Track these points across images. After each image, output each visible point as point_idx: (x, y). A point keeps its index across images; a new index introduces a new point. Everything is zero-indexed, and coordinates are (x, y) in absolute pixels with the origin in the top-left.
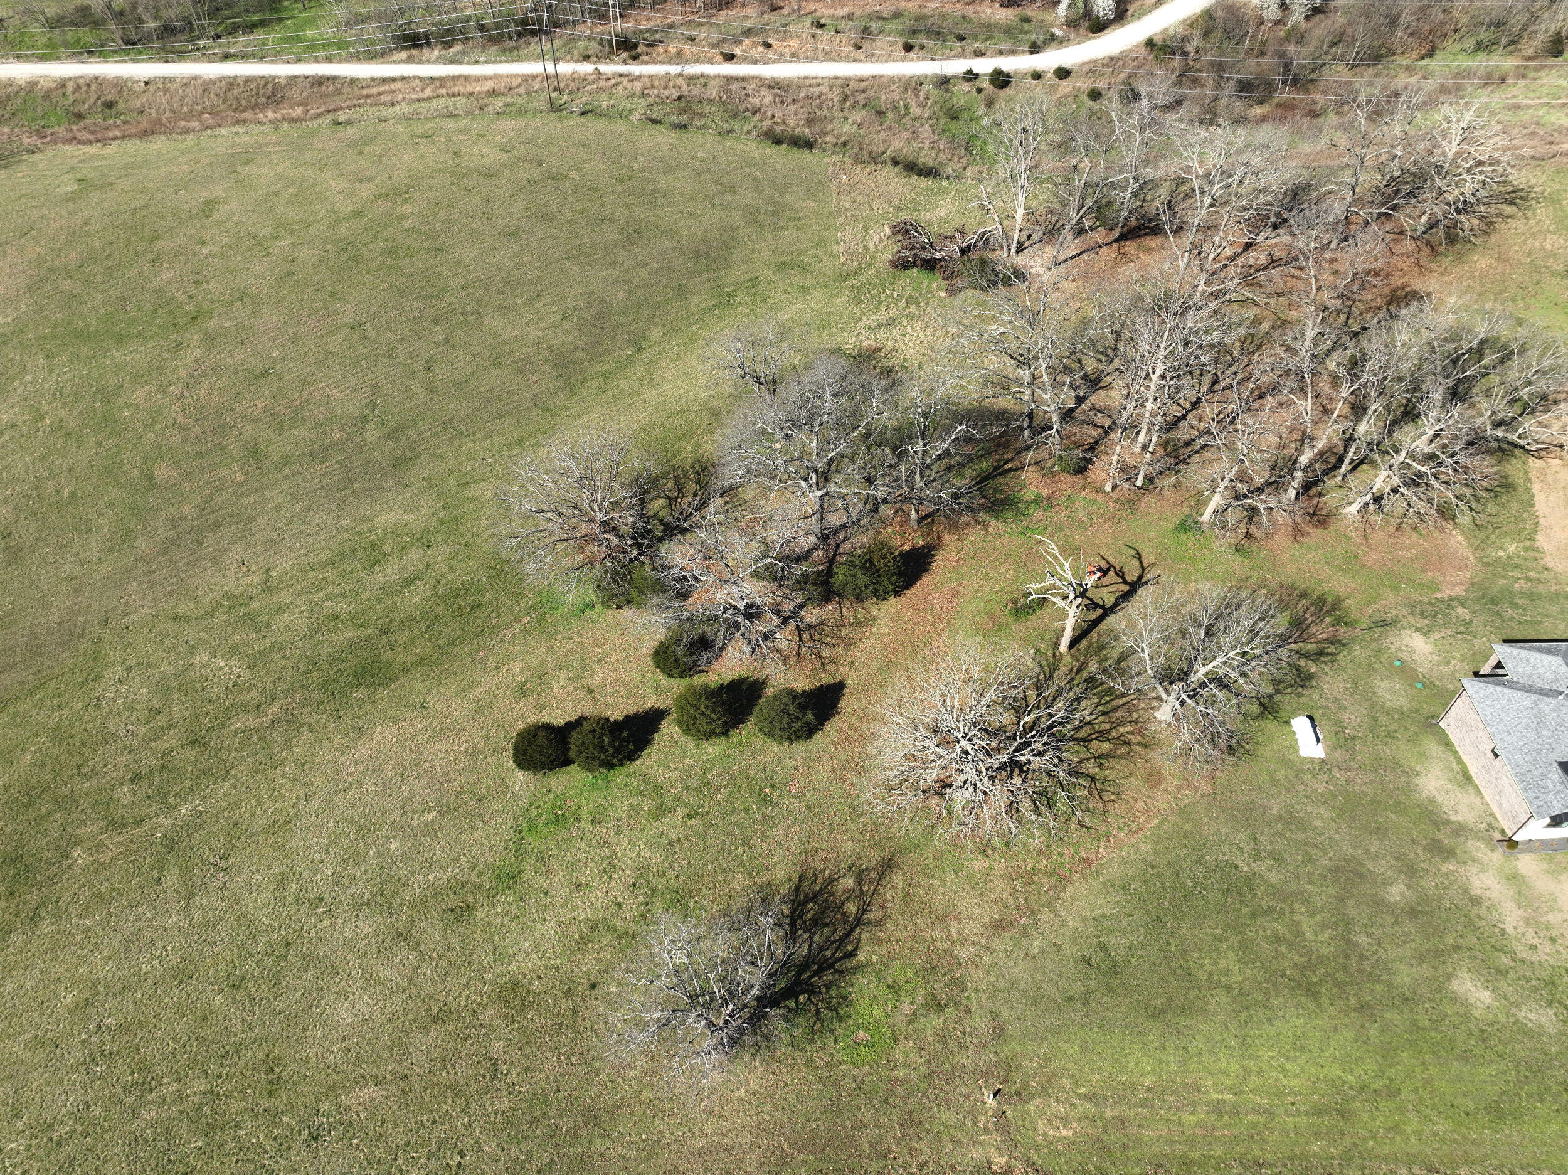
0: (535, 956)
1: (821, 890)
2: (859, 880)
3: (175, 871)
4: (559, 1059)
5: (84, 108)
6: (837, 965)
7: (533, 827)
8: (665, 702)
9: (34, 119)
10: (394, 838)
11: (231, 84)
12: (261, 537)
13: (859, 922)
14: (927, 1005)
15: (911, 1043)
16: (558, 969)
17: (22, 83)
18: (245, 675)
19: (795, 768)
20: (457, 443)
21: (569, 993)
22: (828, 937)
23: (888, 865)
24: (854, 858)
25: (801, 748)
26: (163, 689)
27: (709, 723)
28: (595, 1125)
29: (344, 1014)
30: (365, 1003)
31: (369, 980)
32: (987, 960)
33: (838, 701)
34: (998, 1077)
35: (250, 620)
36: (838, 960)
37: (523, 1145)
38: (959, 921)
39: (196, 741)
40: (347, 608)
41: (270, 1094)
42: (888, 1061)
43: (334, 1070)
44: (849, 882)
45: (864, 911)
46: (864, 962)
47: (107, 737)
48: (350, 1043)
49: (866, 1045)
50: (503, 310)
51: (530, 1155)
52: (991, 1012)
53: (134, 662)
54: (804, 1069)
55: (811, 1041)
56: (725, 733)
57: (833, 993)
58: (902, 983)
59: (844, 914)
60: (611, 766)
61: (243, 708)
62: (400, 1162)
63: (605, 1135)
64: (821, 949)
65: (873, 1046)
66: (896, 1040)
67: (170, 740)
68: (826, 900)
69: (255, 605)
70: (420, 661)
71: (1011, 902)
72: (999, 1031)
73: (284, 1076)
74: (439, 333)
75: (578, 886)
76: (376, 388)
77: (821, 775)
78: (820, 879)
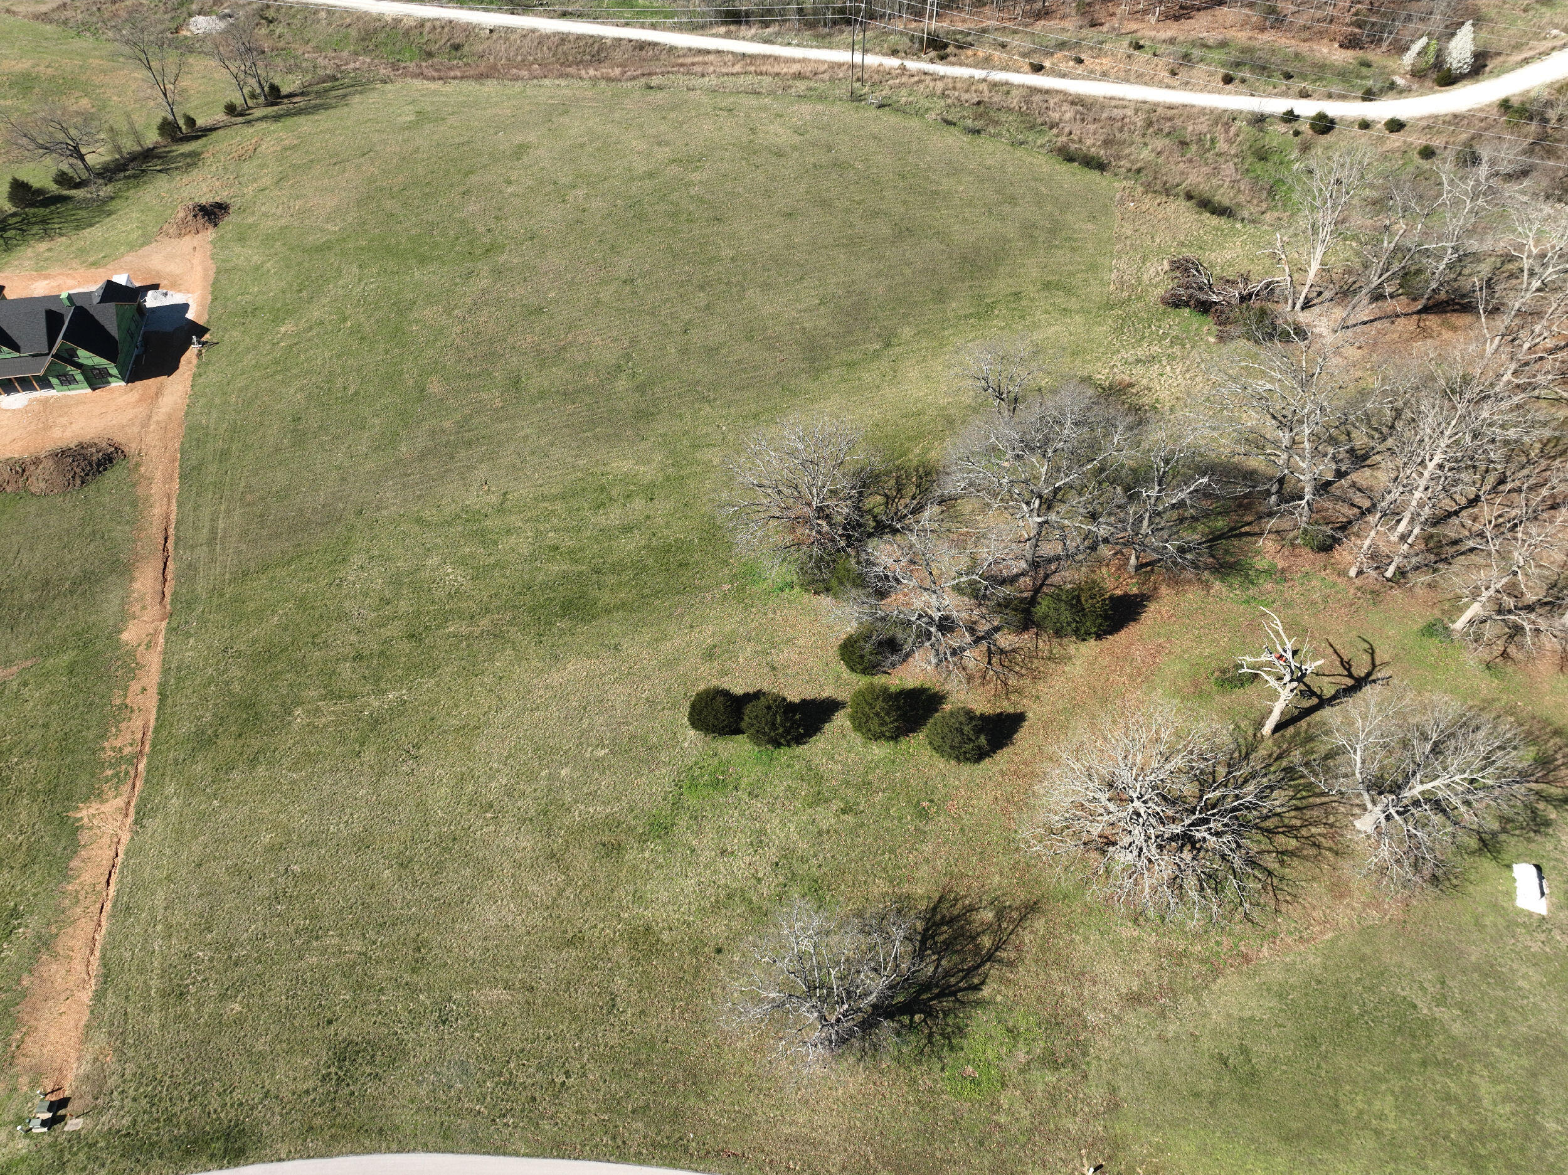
0: (671, 908)
1: (959, 916)
2: (1000, 914)
3: (373, 748)
4: (673, 1011)
5: (434, 48)
6: (959, 995)
7: (694, 785)
8: (843, 695)
9: (392, 53)
10: (567, 765)
11: (563, 40)
12: (505, 462)
13: (990, 957)
14: (1044, 1059)
15: (1018, 1093)
16: (689, 925)
17: (389, 19)
18: (467, 585)
19: (958, 789)
20: (697, 406)
21: (694, 951)
22: (956, 965)
23: (1032, 908)
24: (998, 893)
25: (967, 770)
26: (395, 582)
27: (881, 725)
28: (694, 1084)
29: (489, 915)
30: (509, 911)
31: (519, 892)
32: (1116, 1031)
33: (1016, 731)
34: (1102, 1153)
35: (482, 536)
36: (961, 990)
37: (625, 1082)
38: (1095, 983)
39: (414, 636)
40: (568, 542)
41: (414, 971)
42: (992, 1104)
43: (472, 965)
44: (989, 915)
45: (998, 948)
46: (988, 998)
47: (342, 616)
48: (490, 944)
49: (973, 1081)
50: (766, 286)
51: (628, 1094)
52: (1108, 1083)
53: (376, 553)
54: (905, 1088)
55: (919, 1062)
56: (895, 737)
57: (950, 1021)
58: (1022, 1030)
59: (977, 946)
60: (778, 744)
61: (460, 615)
62: (512, 1065)
63: (701, 1095)
64: (947, 974)
65: (979, 1084)
66: (1003, 1084)
67: (393, 630)
68: (962, 927)
69: (488, 523)
70: (622, 606)
71: (1154, 978)
72: (1113, 1107)
73: (428, 957)
74: (701, 298)
75: (723, 852)
76: (634, 341)
77: (984, 800)
78: (959, 905)
